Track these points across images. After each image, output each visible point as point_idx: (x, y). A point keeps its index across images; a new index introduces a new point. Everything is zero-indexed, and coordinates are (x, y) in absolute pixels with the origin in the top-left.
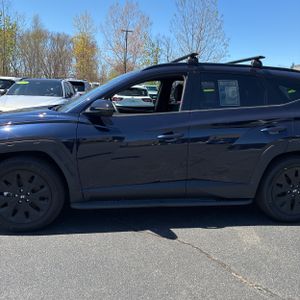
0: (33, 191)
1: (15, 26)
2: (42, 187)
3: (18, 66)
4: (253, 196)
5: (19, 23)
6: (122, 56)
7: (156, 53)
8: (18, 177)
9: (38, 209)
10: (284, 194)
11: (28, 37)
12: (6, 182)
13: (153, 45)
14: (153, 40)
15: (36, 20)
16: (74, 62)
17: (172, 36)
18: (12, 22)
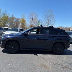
0: (14, 47)
1: (8, 16)
2: (16, 46)
3: (8, 25)
4: (51, 49)
5: (9, 16)
6: (31, 23)
7: (39, 23)
8: (12, 44)
9: (15, 50)
10: (57, 49)
11: (10, 18)
12: (10, 45)
13: (38, 21)
14: (38, 20)
15: (12, 15)
16: (20, 24)
17: (43, 19)
18: (7, 15)
